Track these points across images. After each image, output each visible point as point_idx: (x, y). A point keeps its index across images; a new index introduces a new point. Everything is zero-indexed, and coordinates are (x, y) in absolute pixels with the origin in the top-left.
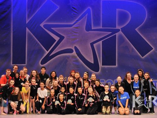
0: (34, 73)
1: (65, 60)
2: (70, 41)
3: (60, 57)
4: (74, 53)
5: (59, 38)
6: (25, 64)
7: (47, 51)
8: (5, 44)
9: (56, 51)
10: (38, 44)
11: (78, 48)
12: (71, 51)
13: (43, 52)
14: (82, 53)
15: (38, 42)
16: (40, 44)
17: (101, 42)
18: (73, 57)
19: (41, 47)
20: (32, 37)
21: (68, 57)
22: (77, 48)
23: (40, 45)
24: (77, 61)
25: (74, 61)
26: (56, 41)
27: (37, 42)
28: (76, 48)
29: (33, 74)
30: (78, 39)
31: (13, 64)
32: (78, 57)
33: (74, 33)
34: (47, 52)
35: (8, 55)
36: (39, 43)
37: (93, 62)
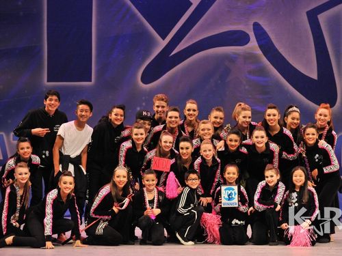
1: (222, 68)
2: (239, 4)
3: (206, 59)
4: (253, 44)
6: (91, 81)
7: (164, 38)
8: (21, 13)
9: (191, 38)
10: (134, 15)
11: (267, 29)
12: (241, 38)
13: (151, 43)
14: (277, 45)
15: (133, 7)
18: (250, 57)
19: (142, 25)
21: (232, 59)
22: (262, 29)
23: (139, 20)
24: (262, 71)
25: (250, 72)
26: (191, 4)
27: (129, 9)
28: (257, 28)
31: (48, 81)
32: (265, 60)
35: (32, 53)
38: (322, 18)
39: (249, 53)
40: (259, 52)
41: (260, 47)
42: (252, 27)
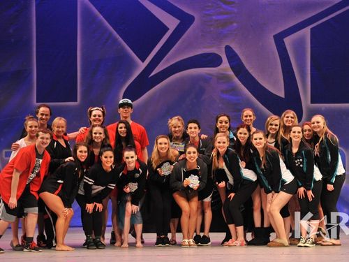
0: (98, 135)
1: (198, 87)
2: (212, 29)
3: (182, 80)
4: (225, 65)
5: (179, 21)
6: (76, 101)
7: (143, 61)
8: (13, 40)
9: (168, 60)
10: (115, 40)
11: (237, 51)
13: (131, 65)
16: (120, 39)
17: (307, 31)
18: (223, 78)
19: (123, 48)
20: (95, 17)
21: (206, 79)
22: (234, 52)
24: (233, 90)
25: (222, 92)
26: (168, 29)
27: (110, 34)
28: (229, 51)
29: (94, 135)
30: (235, 24)
31: (37, 102)
32: (236, 80)
33: (223, 6)
34: (143, 66)
35: (23, 76)
36: (118, 36)
37: (282, 94)
38: (288, 41)
39: (223, 74)
40: (231, 73)
41: (232, 67)
42: (224, 50)
